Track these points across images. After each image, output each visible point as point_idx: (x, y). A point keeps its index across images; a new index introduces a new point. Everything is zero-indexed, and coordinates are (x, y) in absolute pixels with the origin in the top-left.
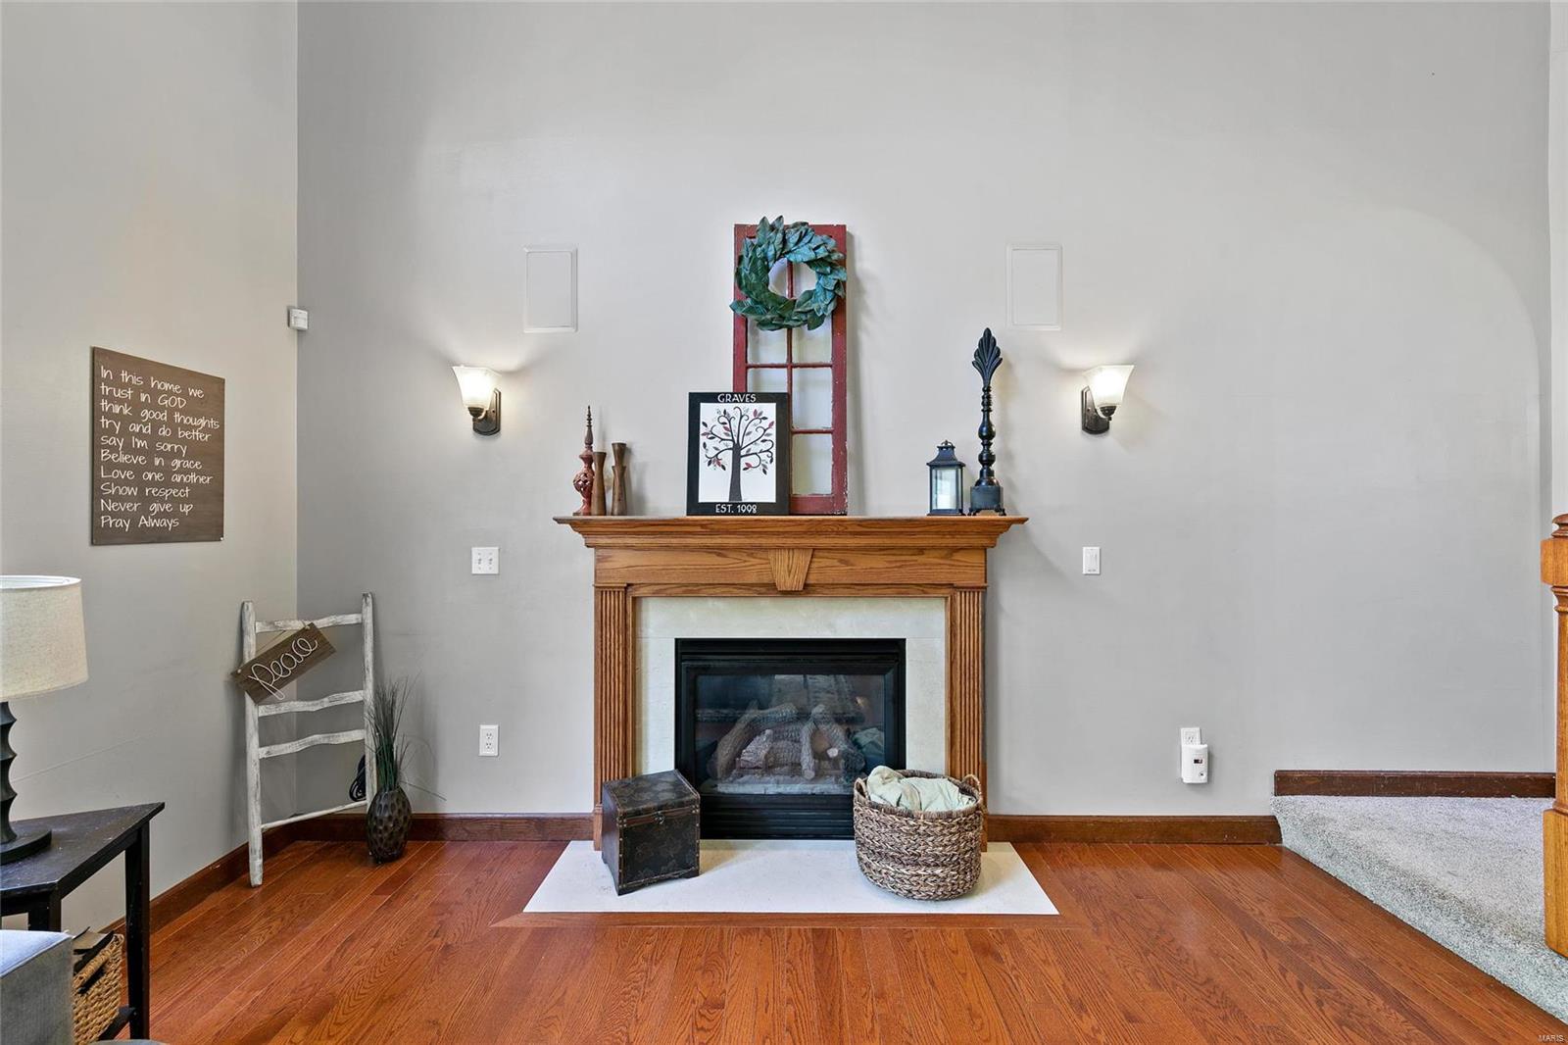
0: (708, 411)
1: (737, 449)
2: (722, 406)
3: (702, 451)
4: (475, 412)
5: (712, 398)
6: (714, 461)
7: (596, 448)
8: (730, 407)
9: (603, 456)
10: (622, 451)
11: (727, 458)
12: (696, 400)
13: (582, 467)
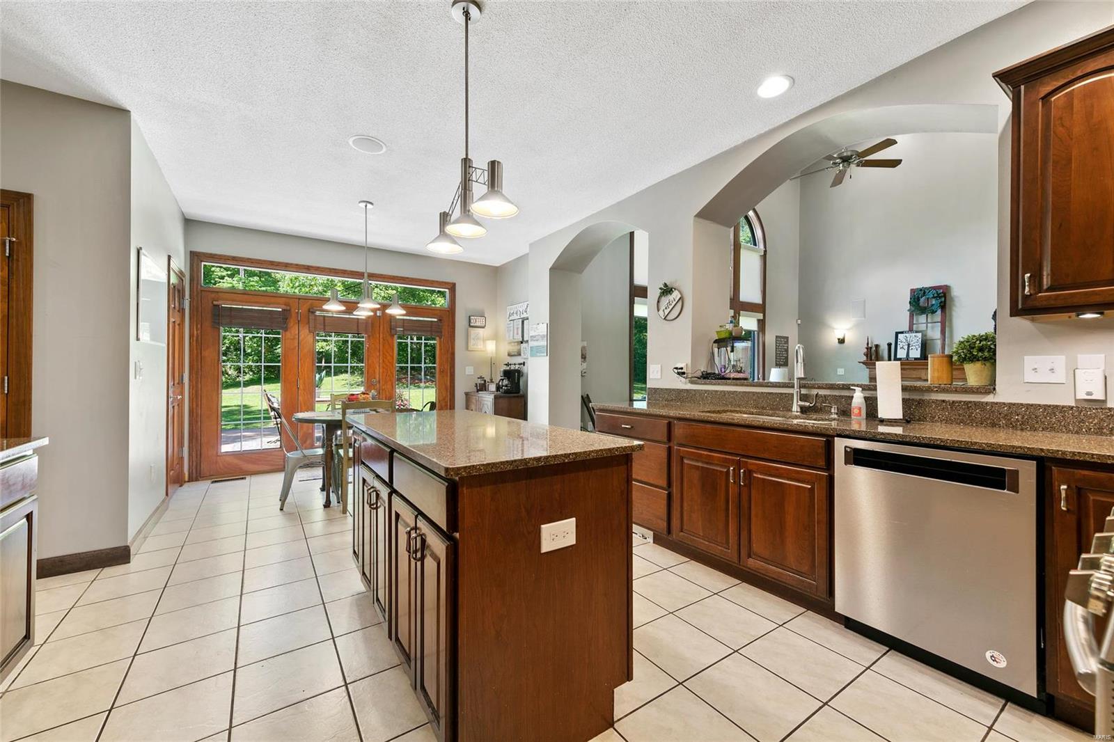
0: (900, 336)
1: (909, 345)
2: (905, 335)
3: (898, 346)
4: (839, 339)
5: (902, 333)
6: (902, 348)
7: (870, 346)
8: (907, 335)
9: (871, 348)
10: (877, 346)
11: (906, 347)
12: (897, 334)
13: (866, 350)
